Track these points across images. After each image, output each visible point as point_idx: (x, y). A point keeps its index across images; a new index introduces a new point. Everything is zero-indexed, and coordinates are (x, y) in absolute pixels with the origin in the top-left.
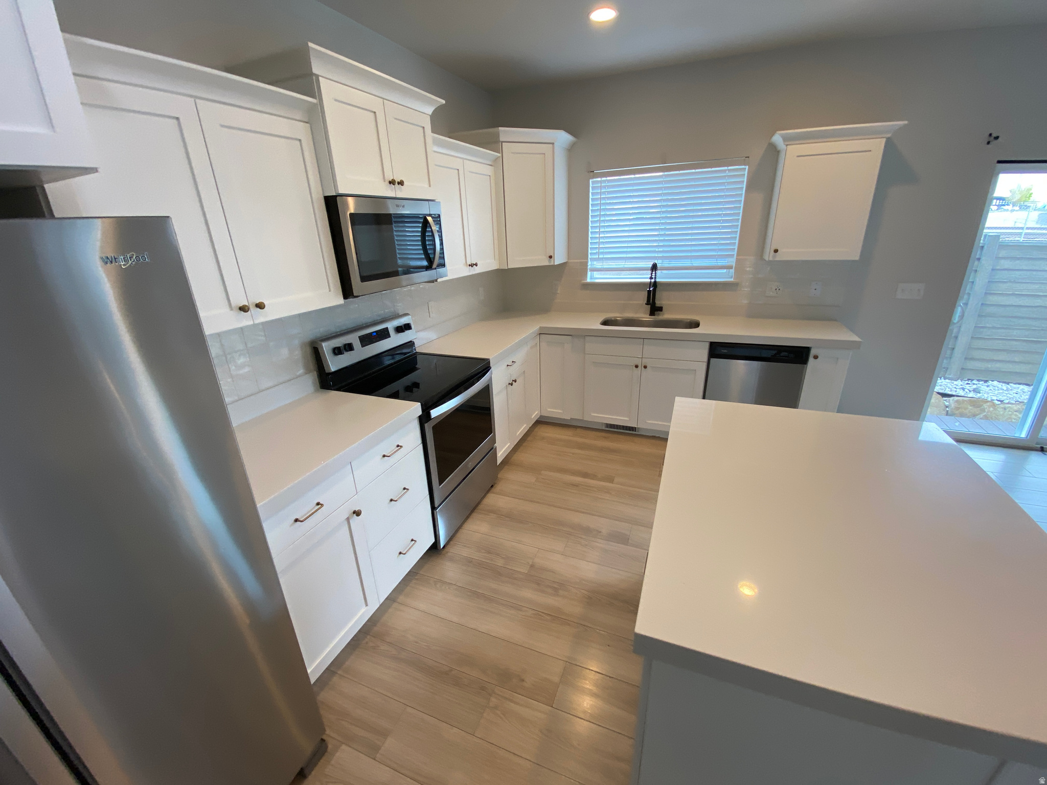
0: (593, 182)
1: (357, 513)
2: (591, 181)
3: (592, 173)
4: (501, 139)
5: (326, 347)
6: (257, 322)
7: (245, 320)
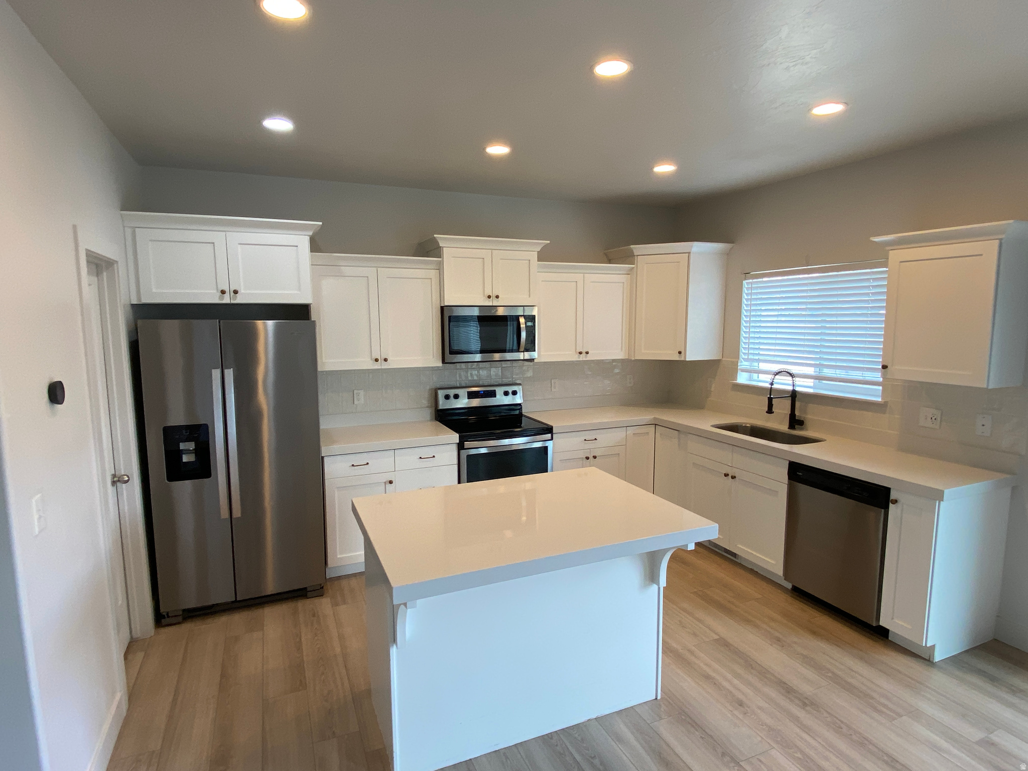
0: (748, 283)
1: (391, 482)
2: (745, 282)
3: (747, 275)
4: (635, 254)
5: (441, 394)
6: (383, 367)
7: (377, 366)
